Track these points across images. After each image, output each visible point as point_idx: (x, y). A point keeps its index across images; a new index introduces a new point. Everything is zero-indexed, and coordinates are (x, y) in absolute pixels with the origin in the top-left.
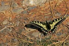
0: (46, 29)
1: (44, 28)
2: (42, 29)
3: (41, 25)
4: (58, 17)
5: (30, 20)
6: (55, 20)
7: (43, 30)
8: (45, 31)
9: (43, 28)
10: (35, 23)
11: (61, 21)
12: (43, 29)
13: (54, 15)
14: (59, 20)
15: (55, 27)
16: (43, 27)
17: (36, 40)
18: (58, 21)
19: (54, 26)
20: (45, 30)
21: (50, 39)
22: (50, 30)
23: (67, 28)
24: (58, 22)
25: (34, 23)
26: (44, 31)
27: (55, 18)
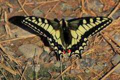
0: (60, 42)
1: (55, 38)
2: (51, 40)
3: (50, 29)
4: (94, 12)
5: (22, 6)
6: (85, 21)
7: (53, 44)
8: (56, 48)
9: (52, 38)
10: (36, 23)
11: (100, 25)
12: (54, 41)
13: (86, 4)
14: (94, 23)
15: (82, 41)
16: (53, 35)
17: (27, 68)
18: (92, 25)
19: (80, 38)
20: (56, 44)
21: (62, 74)
22: (70, 46)
23: (110, 50)
24: (91, 27)
25: (33, 21)
26: (55, 46)
27: (87, 15)
